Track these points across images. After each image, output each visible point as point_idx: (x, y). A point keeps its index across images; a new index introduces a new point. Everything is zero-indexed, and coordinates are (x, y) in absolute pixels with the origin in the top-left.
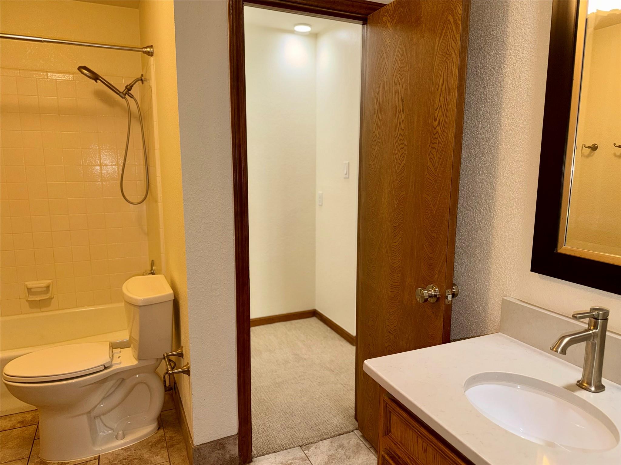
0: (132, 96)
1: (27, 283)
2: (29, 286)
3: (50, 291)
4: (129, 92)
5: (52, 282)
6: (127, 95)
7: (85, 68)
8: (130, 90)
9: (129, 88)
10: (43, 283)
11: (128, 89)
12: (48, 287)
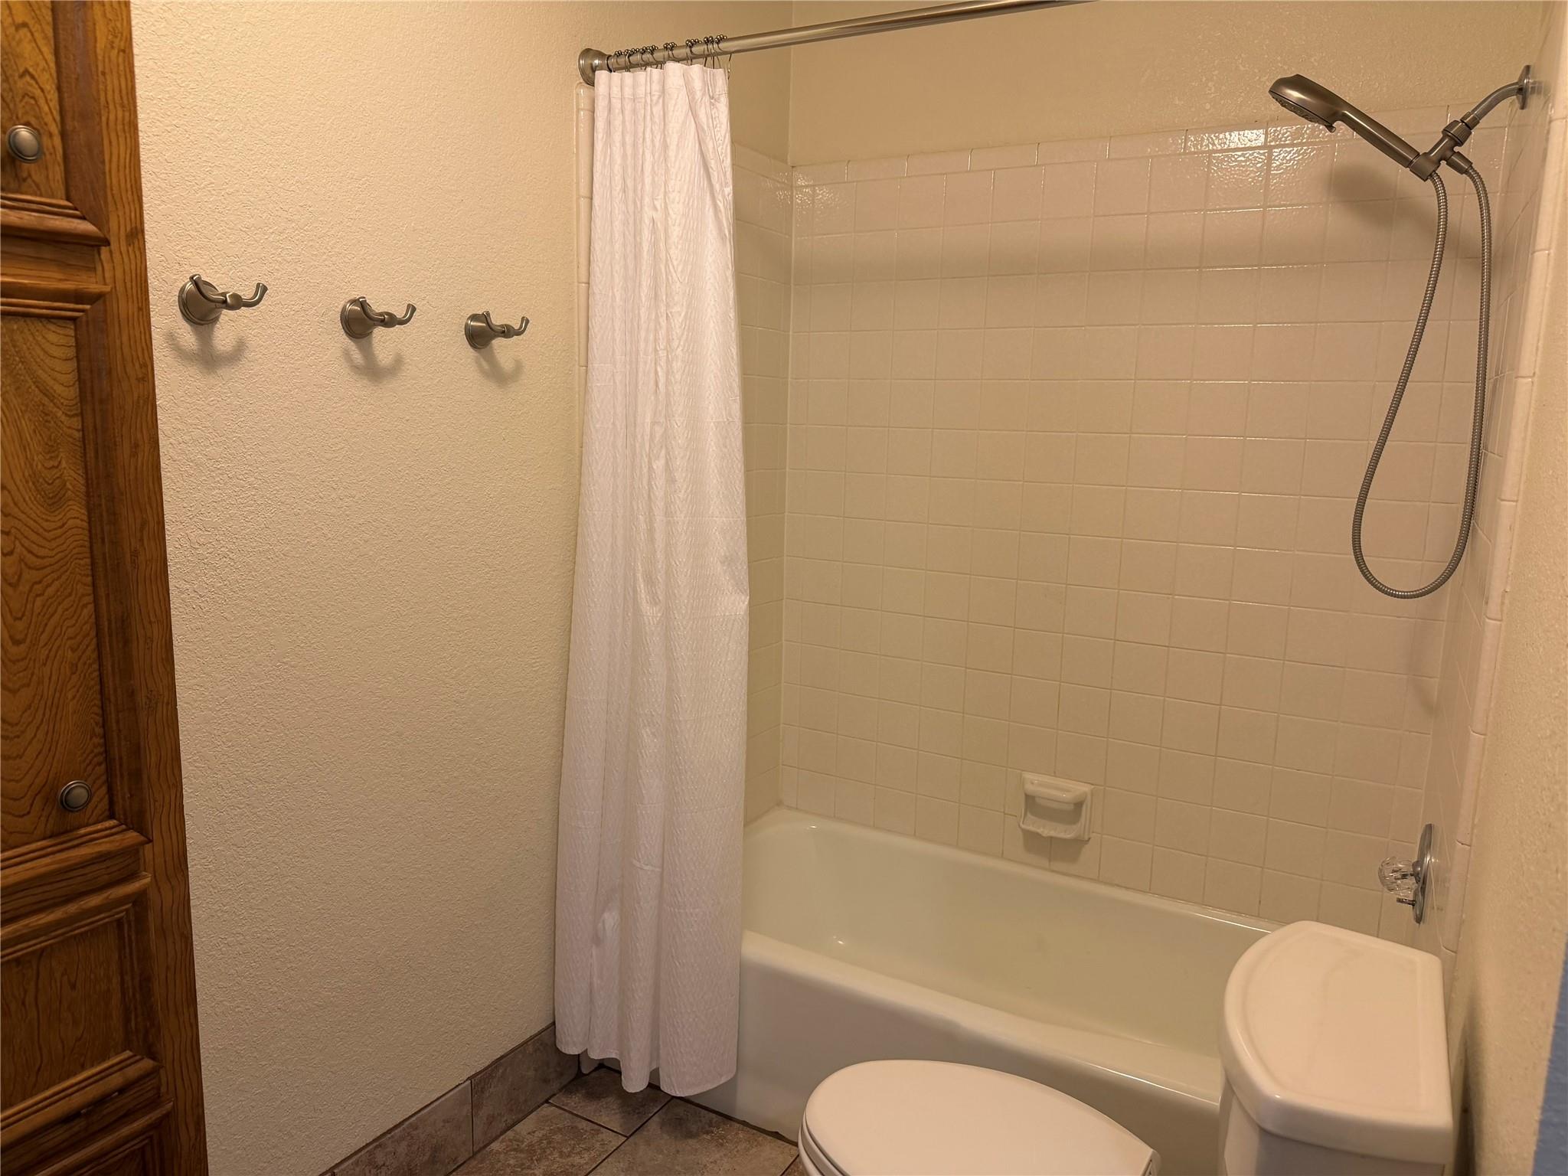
0: (1464, 168)
1: (1028, 776)
2: (1030, 788)
3: (1083, 820)
4: (1456, 149)
5: (1092, 791)
6: (1443, 163)
7: (1299, 82)
8: (1461, 144)
9: (1457, 135)
10: (1066, 790)
11: (1451, 138)
12: (1079, 805)
